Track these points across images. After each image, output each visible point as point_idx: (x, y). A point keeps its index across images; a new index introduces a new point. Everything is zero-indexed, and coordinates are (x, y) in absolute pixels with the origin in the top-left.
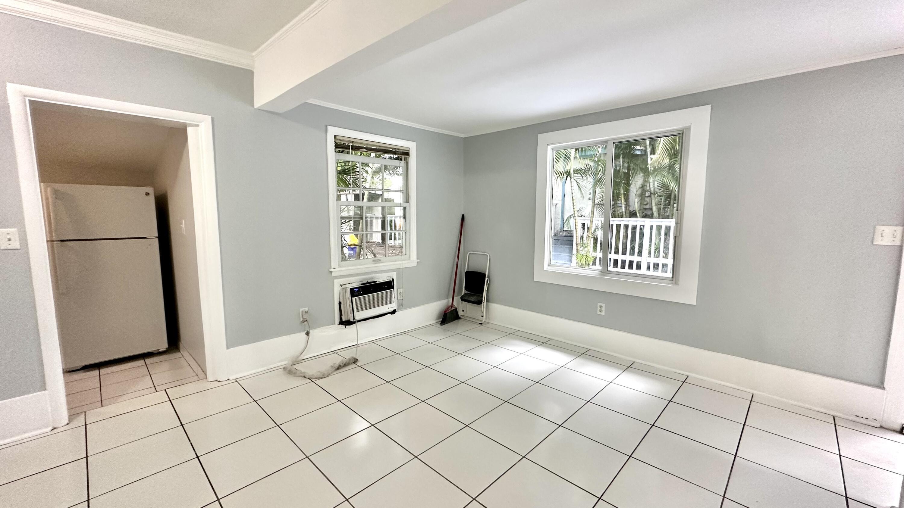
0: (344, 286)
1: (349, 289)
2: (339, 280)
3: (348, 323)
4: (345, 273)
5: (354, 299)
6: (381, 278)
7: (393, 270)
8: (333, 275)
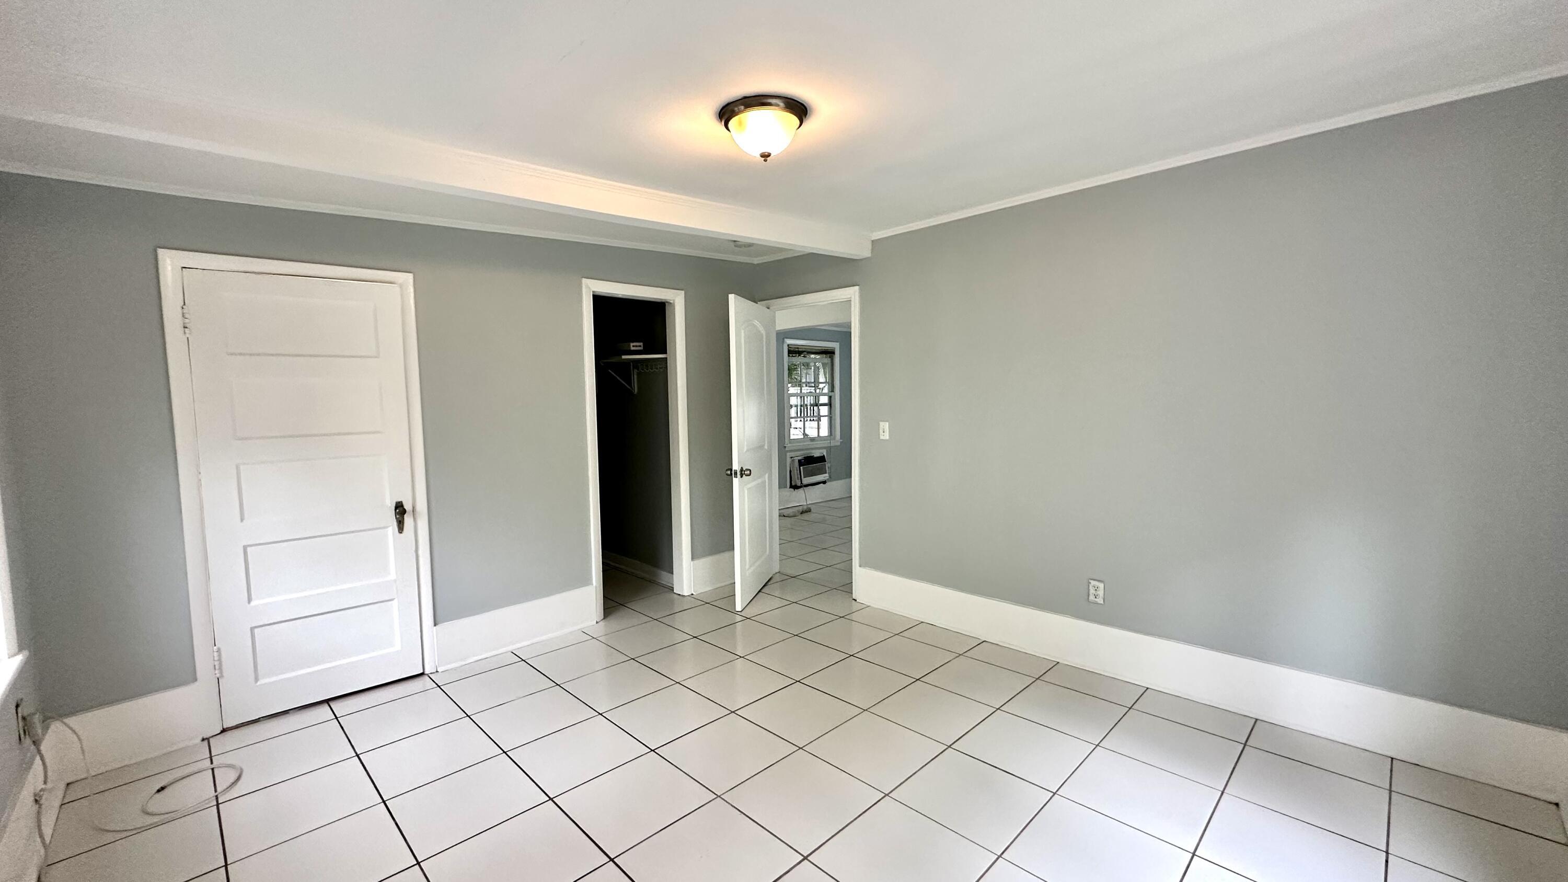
0: (793, 459)
1: (797, 461)
2: (790, 453)
3: (795, 487)
4: (795, 448)
5: (801, 468)
6: (817, 454)
7: (824, 448)
8: (787, 449)
